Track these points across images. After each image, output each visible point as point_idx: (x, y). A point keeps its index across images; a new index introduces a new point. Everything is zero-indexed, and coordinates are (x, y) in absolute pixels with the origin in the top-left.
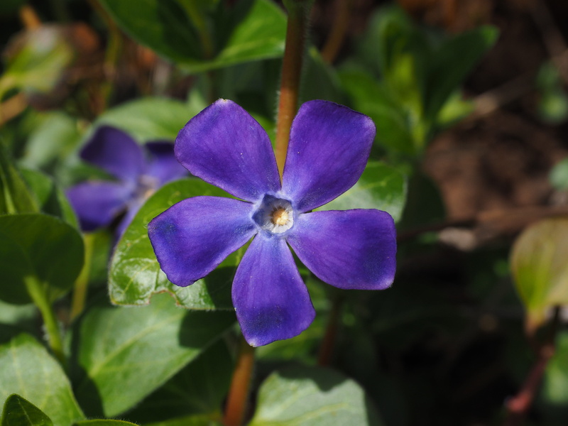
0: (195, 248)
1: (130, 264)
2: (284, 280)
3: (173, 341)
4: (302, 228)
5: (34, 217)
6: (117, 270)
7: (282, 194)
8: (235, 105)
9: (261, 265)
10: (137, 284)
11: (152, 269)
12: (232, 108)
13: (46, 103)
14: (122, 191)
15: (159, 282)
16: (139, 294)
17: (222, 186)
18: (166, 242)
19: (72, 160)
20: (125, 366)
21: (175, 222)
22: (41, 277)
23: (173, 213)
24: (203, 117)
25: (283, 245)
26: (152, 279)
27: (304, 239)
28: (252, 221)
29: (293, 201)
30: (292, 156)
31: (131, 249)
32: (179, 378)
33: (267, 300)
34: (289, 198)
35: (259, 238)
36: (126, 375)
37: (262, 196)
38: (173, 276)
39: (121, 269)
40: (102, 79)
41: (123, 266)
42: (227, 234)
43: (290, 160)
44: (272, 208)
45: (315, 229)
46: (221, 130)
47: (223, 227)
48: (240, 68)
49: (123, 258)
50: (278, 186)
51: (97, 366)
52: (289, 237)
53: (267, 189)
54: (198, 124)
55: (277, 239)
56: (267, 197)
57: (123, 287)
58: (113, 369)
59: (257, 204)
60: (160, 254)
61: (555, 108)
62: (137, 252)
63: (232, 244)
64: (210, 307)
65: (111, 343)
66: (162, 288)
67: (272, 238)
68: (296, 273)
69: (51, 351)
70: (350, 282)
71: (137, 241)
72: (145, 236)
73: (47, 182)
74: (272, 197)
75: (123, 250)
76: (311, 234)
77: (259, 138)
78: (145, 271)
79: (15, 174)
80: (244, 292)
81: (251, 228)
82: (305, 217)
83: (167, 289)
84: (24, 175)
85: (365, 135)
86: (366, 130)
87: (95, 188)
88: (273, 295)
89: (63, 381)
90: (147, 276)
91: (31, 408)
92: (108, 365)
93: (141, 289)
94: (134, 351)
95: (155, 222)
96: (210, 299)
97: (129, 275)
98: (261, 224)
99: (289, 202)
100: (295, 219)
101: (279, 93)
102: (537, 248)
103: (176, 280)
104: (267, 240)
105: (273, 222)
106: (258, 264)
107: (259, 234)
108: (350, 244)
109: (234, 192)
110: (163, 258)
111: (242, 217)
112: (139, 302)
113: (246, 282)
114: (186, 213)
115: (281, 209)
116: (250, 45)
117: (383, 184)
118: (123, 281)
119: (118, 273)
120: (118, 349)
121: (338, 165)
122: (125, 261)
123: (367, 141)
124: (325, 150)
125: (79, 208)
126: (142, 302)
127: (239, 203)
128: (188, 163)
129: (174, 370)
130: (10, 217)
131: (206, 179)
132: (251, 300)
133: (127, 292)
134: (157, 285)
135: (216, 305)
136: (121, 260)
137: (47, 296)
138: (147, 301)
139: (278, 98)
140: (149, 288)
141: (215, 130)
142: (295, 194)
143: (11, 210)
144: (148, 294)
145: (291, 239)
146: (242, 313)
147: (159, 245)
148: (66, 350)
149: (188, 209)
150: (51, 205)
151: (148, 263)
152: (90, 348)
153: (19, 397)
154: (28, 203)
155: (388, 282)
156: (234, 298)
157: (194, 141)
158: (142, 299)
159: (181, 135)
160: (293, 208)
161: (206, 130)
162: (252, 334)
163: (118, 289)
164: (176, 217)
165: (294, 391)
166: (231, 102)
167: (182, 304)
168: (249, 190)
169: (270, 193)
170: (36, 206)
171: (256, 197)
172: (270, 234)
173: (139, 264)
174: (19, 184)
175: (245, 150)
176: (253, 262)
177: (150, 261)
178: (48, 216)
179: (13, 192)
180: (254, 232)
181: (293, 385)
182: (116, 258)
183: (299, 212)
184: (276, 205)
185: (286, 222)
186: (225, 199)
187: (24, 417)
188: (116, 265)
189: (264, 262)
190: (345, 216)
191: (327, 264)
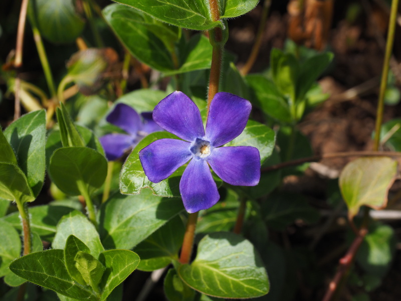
0: (162, 164)
1: (130, 173)
2: (205, 181)
3: (153, 216)
4: (215, 155)
5: (82, 149)
6: (124, 176)
7: (205, 138)
8: (183, 94)
9: (194, 173)
10: (134, 184)
11: (142, 176)
12: (181, 95)
13: (89, 91)
14: (129, 139)
15: (145, 183)
16: (134, 188)
17: (176, 134)
18: (148, 161)
19: (103, 122)
20: (127, 229)
21: (152, 151)
22: (85, 181)
23: (151, 146)
24: (167, 99)
25: (205, 164)
26: (141, 181)
27: (215, 161)
28: (190, 151)
29: (210, 141)
30: (210, 119)
31: (131, 166)
32: (155, 235)
33: (196, 190)
34: (209, 140)
35: (194, 159)
36: (128, 233)
37: (195, 139)
38: (151, 178)
39: (126, 176)
40: (121, 78)
41: (127, 174)
42: (178, 157)
43: (209, 122)
44: (200, 145)
45: (221, 156)
46: (176, 106)
47: (176, 154)
48: (194, 73)
49: (127, 170)
50: (203, 134)
51: (113, 229)
52: (208, 159)
53: (198, 135)
54: (164, 103)
55: (203, 160)
56: (198, 140)
57: (126, 185)
58: (122, 230)
59: (193, 143)
60: (145, 167)
61: (393, 97)
62: (134, 167)
63: (180, 162)
64: (170, 196)
65: (121, 217)
66: (146, 186)
67: (200, 160)
68: (211, 178)
69: (89, 220)
70: (237, 182)
71: (134, 162)
72: (138, 160)
73: (90, 133)
74: (200, 139)
75: (127, 167)
76: (219, 158)
77: (194, 110)
78: (138, 177)
79: (73, 128)
80: (185, 186)
81: (190, 155)
82: (216, 150)
83: (149, 186)
84: (78, 128)
85: (246, 109)
86: (247, 107)
87: (115, 137)
88: (199, 188)
89: (96, 234)
90: (139, 180)
91: (80, 243)
92: (119, 228)
93: (136, 186)
94: (133, 221)
95: (143, 151)
96: (170, 192)
97: (130, 179)
98: (195, 153)
99: (209, 142)
100: (212, 151)
101: (208, 88)
102: (354, 173)
103: (152, 180)
104: (197, 160)
105: (201, 152)
106: (192, 172)
107: (194, 158)
108: (238, 163)
109: (181, 137)
110: (146, 169)
111: (185, 149)
112: (134, 192)
113: (186, 181)
114: (158, 147)
115: (205, 146)
116: (197, 62)
117: (263, 136)
118: (127, 182)
119: (124, 178)
120: (124, 220)
121: (233, 124)
122: (128, 172)
123: (247, 112)
124: (226, 116)
125: (106, 147)
126: (136, 192)
127: (184, 142)
128: (159, 122)
129: (153, 231)
130: (70, 148)
131: (168, 130)
132: (189, 190)
133: (129, 188)
134: (144, 184)
135: (174, 195)
136: (126, 172)
137: (88, 191)
138: (139, 192)
139: (208, 90)
140: (139, 186)
141: (173, 106)
142: (211, 138)
143: (71, 145)
144: (139, 188)
145: (209, 161)
146: (184, 196)
147: (144, 163)
148: (98, 221)
149: (158, 145)
150: (91, 144)
151: (139, 173)
152: (110, 220)
153: (74, 236)
154: (79, 143)
155: (256, 182)
156: (181, 189)
157: (162, 111)
158: (136, 191)
159: (156, 108)
160: (211, 145)
161: (168, 106)
162: (189, 207)
163: (124, 186)
164: (153, 149)
165: (217, 245)
166: (181, 92)
167: (156, 194)
168: (189, 136)
169: (199, 137)
170: (83, 144)
171: (192, 140)
172: (199, 158)
173: (135, 173)
174: (75, 133)
175: (187, 116)
176: (191, 171)
177: (141, 172)
178: (90, 149)
179: (72, 136)
180: (191, 157)
181: (216, 242)
182: (124, 170)
183: (213, 147)
184: (203, 144)
185: (207, 152)
186: (177, 140)
187: (76, 247)
188: (124, 174)
189: (196, 171)
190: (236, 149)
191: (226, 173)
